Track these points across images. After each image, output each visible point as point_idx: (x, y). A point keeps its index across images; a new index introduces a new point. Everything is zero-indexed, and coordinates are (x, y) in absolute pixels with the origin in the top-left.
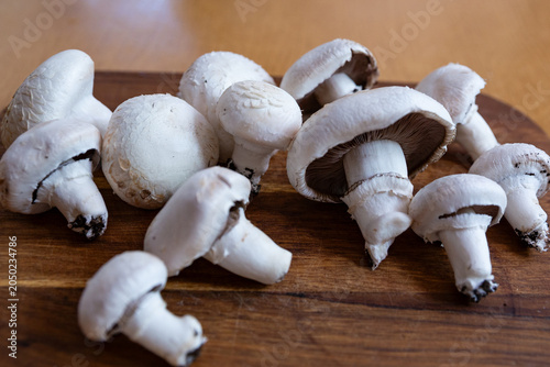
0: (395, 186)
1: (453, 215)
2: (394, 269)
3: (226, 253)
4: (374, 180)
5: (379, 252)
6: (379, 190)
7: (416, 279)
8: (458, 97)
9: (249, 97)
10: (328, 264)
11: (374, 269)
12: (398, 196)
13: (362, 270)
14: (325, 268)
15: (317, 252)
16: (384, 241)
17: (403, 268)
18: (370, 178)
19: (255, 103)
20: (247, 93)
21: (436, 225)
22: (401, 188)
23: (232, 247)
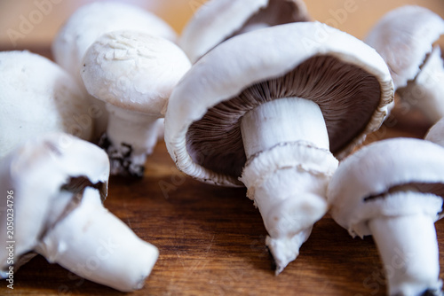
0: (306, 158)
1: (382, 195)
2: (307, 273)
3: (62, 247)
4: (275, 151)
5: (286, 249)
6: (282, 164)
7: (337, 287)
8: (407, 44)
9: (113, 48)
10: (217, 266)
11: (278, 272)
12: (310, 172)
13: (261, 274)
14: (211, 271)
15: (205, 250)
16: (291, 235)
17: (320, 272)
18: (271, 149)
19: (119, 54)
20: (114, 42)
21: (361, 211)
22: (314, 161)
23: (69, 240)
